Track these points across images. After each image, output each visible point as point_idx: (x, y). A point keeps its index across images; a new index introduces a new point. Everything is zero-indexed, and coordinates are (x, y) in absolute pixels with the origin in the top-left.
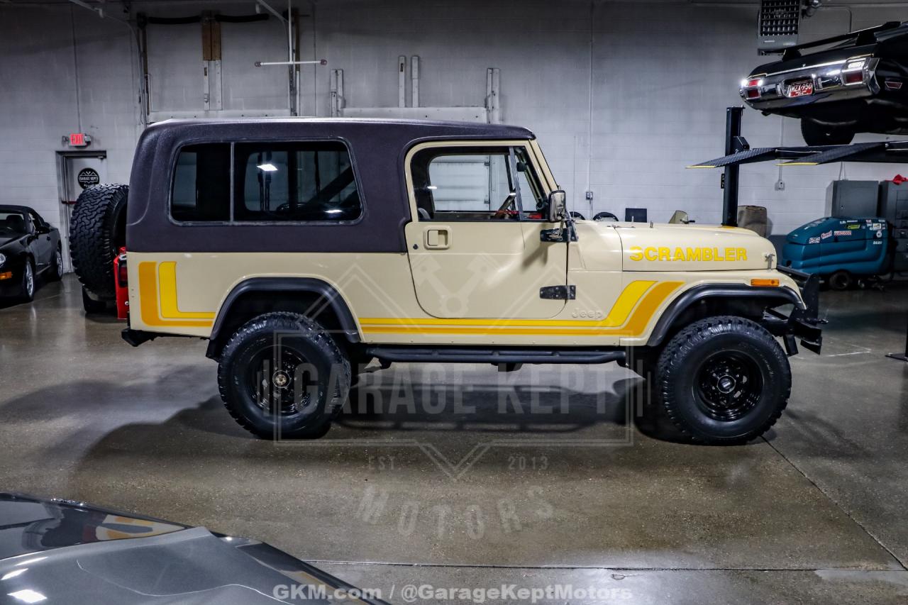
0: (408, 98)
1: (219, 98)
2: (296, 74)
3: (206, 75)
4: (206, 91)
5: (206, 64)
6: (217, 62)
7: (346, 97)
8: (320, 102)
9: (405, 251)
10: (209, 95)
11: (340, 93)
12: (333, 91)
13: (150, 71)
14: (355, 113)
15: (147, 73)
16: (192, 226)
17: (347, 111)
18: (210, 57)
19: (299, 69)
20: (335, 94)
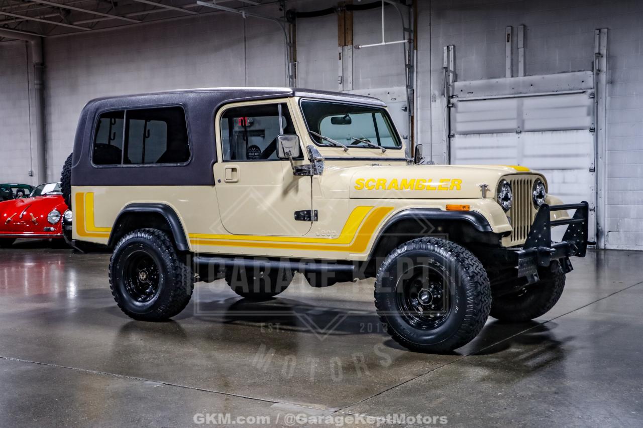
0: (515, 68)
1: (350, 80)
2: (413, 53)
3: (340, 59)
4: (341, 74)
5: (340, 49)
6: (350, 47)
7: (457, 72)
8: (434, 77)
9: (213, 184)
10: (342, 78)
11: (451, 68)
12: (444, 66)
13: (298, 59)
14: (465, 86)
15: (296, 61)
16: (102, 168)
17: (458, 84)
18: (343, 43)
19: (416, 48)
20: (446, 69)
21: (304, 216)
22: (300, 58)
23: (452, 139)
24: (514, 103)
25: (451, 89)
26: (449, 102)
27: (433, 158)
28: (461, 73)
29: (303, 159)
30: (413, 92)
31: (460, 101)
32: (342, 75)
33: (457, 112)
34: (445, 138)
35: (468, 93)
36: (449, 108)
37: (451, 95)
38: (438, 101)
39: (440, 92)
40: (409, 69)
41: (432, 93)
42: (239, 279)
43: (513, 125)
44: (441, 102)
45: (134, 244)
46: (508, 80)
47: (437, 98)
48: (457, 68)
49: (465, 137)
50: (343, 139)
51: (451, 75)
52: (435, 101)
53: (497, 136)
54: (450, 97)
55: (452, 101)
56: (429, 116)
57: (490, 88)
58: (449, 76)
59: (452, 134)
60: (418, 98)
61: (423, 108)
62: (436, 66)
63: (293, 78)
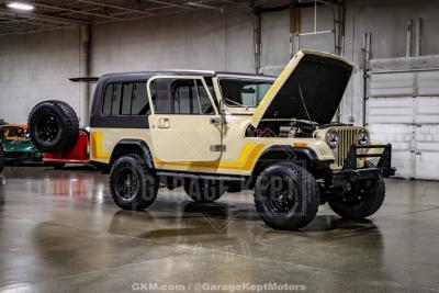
0: (413, 50)
2: (342, 39)
3: (291, 42)
5: (291, 35)
6: (297, 33)
7: (372, 52)
8: (356, 56)
11: (368, 49)
12: (363, 48)
13: (262, 41)
14: (377, 62)
15: (260, 43)
17: (372, 61)
18: (293, 31)
19: (343, 34)
20: (364, 50)
22: (264, 41)
23: (366, 101)
24: (411, 75)
25: (367, 64)
26: (365, 74)
27: (353, 114)
28: (374, 53)
31: (373, 73)
33: (371, 81)
34: (362, 100)
35: (379, 68)
36: (365, 79)
37: (367, 69)
38: (358, 73)
39: (360, 67)
40: (338, 49)
42: (194, 190)
43: (410, 91)
44: (361, 74)
45: (124, 163)
46: (408, 58)
47: (357, 70)
48: (372, 50)
49: (377, 100)
51: (368, 54)
53: (398, 99)
54: (366, 71)
55: (368, 73)
57: (394, 64)
58: (366, 55)
59: (366, 97)
62: (357, 47)
63: (258, 55)
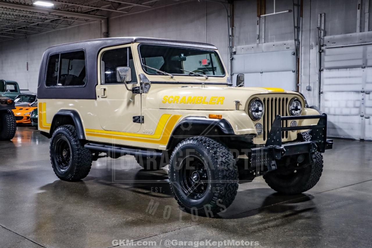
0: (362, 26)
1: (263, 37)
2: (300, 19)
3: (258, 24)
5: (258, 18)
7: (326, 30)
8: (312, 34)
9: (96, 99)
10: (259, 36)
11: (323, 27)
12: (318, 27)
14: (331, 39)
15: (233, 27)
16: (49, 88)
17: (327, 38)
18: (260, 15)
19: (302, 16)
20: (319, 29)
21: (138, 120)
22: (236, 24)
23: (321, 72)
24: (361, 49)
25: (322, 41)
26: (320, 49)
27: (310, 84)
28: (329, 30)
29: (137, 83)
30: (299, 43)
31: (327, 48)
32: (258, 34)
33: (325, 55)
34: (318, 71)
35: (332, 43)
36: (320, 53)
37: (322, 45)
38: (314, 48)
39: (316, 43)
40: (297, 29)
41: (311, 44)
43: (360, 63)
44: (316, 49)
45: (60, 134)
46: (358, 34)
47: (314, 46)
48: (326, 27)
49: (330, 71)
50: (258, 72)
51: (322, 32)
52: (313, 49)
53: (349, 70)
54: (321, 46)
55: (323, 48)
56: (309, 58)
57: (346, 39)
58: (321, 32)
59: (321, 69)
60: (303, 47)
61: (305, 53)
62: (313, 26)
63: (231, 37)
